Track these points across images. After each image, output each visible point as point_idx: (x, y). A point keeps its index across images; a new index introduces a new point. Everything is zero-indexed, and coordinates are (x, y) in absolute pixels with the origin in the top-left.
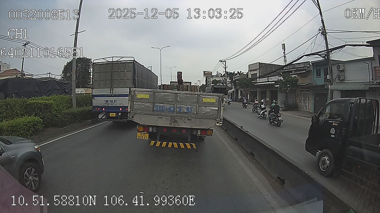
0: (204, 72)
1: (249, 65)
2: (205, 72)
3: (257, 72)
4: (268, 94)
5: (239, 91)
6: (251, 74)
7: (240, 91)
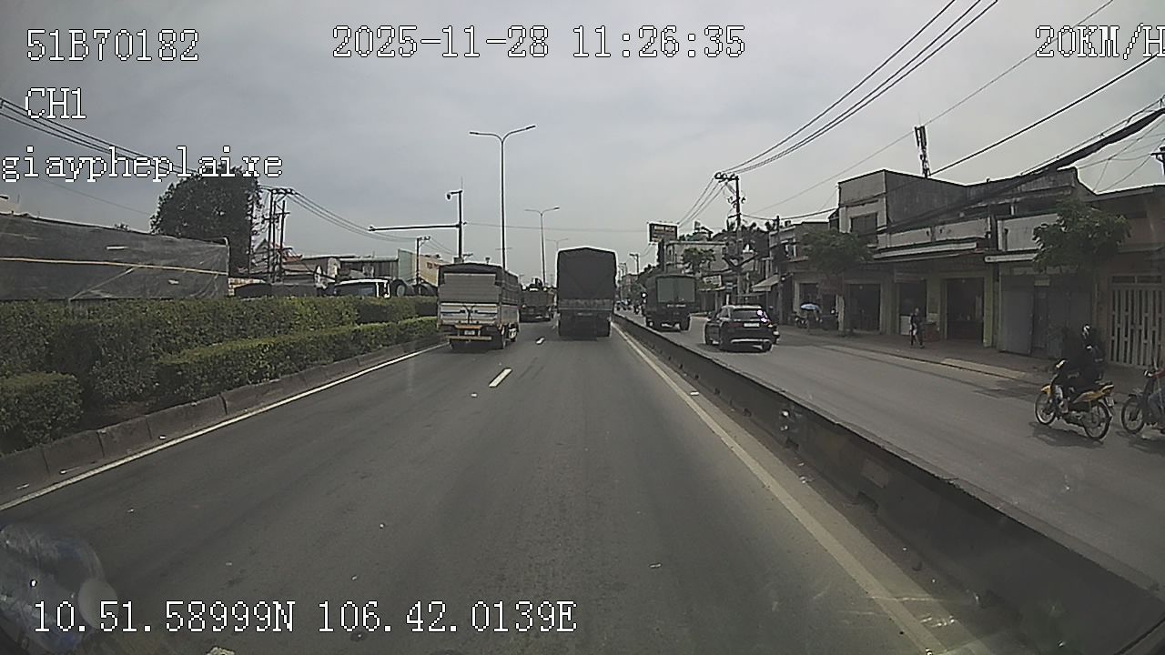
0: (651, 225)
1: (840, 183)
2: (656, 227)
3: (879, 209)
4: (934, 294)
5: (796, 286)
6: (852, 219)
7: (800, 284)
